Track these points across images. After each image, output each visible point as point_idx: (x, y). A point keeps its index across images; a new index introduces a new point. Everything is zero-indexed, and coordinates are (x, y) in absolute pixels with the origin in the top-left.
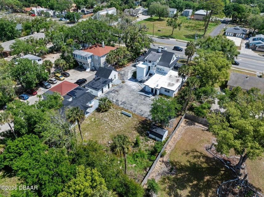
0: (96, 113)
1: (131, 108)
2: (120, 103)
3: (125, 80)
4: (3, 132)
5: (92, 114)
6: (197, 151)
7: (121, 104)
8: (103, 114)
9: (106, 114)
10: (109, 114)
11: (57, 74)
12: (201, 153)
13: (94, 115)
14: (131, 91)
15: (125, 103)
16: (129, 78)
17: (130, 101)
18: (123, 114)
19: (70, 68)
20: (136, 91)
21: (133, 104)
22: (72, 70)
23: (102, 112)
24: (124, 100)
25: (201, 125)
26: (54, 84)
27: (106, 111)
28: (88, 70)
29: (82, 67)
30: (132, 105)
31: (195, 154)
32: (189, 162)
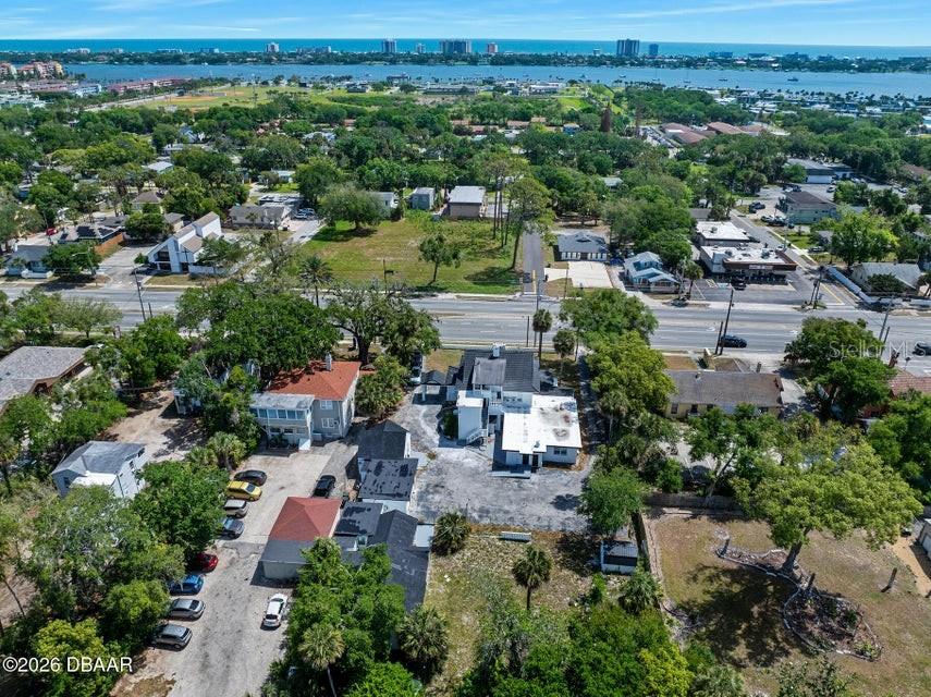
0: (443, 561)
1: (511, 519)
2: (475, 515)
3: (433, 450)
5: (435, 567)
6: (706, 567)
7: (480, 517)
9: (466, 553)
10: (473, 551)
11: (235, 485)
12: (716, 568)
13: (441, 566)
14: (473, 477)
15: (488, 512)
16: (436, 442)
17: (494, 503)
18: (508, 540)
20: (484, 472)
21: (506, 508)
22: (257, 460)
23: (452, 553)
24: (477, 505)
25: (676, 510)
26: (241, 516)
27: (460, 546)
28: (306, 446)
29: (284, 440)
30: (506, 512)
31: (707, 572)
32: (708, 592)
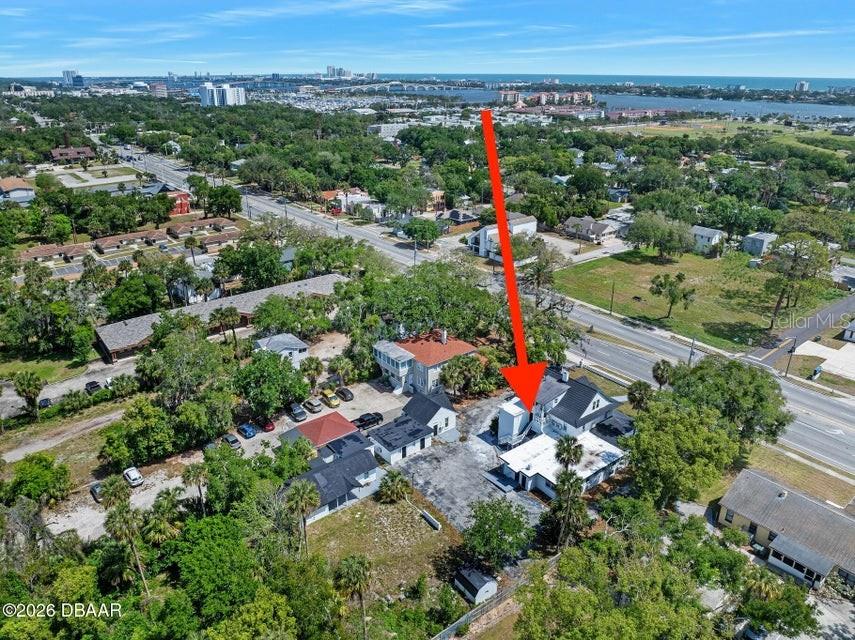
0: (371, 503)
1: (449, 509)
2: (430, 491)
3: (471, 436)
4: (188, 500)
5: (362, 503)
7: (432, 494)
8: (383, 507)
9: (390, 508)
10: (395, 511)
11: (327, 392)
13: (366, 506)
14: (468, 467)
15: (441, 494)
16: (481, 432)
17: (455, 492)
18: (425, 519)
19: (361, 380)
20: (482, 469)
21: (458, 500)
22: (364, 386)
23: (383, 503)
24: (442, 486)
26: (314, 412)
27: (392, 502)
28: (398, 391)
29: (388, 381)
30: (453, 503)
